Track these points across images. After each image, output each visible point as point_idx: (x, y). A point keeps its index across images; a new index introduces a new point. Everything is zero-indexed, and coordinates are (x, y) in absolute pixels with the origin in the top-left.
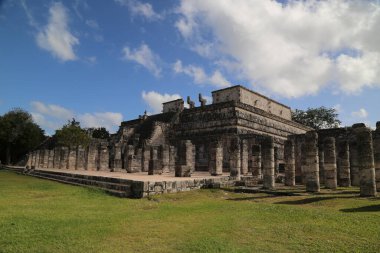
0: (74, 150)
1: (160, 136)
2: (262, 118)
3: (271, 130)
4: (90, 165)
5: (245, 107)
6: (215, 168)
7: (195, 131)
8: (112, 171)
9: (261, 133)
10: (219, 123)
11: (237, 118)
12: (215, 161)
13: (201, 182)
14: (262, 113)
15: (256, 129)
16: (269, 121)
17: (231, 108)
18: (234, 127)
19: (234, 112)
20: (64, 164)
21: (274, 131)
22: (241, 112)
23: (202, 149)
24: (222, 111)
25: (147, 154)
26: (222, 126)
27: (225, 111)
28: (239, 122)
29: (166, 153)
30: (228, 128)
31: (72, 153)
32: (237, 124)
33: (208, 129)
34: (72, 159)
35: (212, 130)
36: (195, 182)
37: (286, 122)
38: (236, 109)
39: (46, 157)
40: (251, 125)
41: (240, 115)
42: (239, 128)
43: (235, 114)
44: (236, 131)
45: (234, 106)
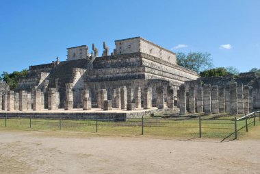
1: (80, 80)
2: (159, 65)
3: (166, 74)
5: (148, 57)
9: (160, 77)
10: (130, 70)
11: (144, 67)
14: (159, 61)
16: (164, 66)
17: (138, 58)
18: (142, 73)
19: (141, 61)
21: (169, 75)
22: (146, 62)
24: (131, 60)
26: (132, 72)
27: (133, 60)
28: (146, 69)
30: (138, 74)
32: (144, 71)
33: (121, 75)
35: (124, 75)
37: (175, 67)
38: (143, 59)
40: (154, 71)
41: (145, 64)
42: (146, 74)
43: (141, 63)
44: (144, 76)
45: (141, 57)
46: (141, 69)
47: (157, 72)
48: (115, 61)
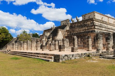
0: (26, 42)
2: (106, 25)
4: (33, 48)
5: (98, 21)
6: (88, 48)
7: (76, 32)
8: (43, 50)
9: (106, 32)
10: (87, 28)
11: (95, 26)
12: (88, 44)
13: (85, 54)
14: (106, 23)
15: (104, 30)
16: (109, 26)
17: (92, 22)
18: (93, 29)
19: (93, 23)
20: (22, 48)
22: (96, 23)
23: (79, 40)
24: (88, 23)
25: (57, 43)
26: (88, 29)
27: (89, 23)
28: (96, 27)
29: (65, 42)
30: (91, 30)
31: (25, 43)
32: (95, 28)
34: (25, 46)
35: (83, 31)
36: (82, 54)
38: (94, 22)
39: (15, 46)
40: (101, 28)
42: (96, 30)
43: (93, 24)
44: (94, 31)
45: (93, 21)
47: (103, 29)
48: (79, 24)
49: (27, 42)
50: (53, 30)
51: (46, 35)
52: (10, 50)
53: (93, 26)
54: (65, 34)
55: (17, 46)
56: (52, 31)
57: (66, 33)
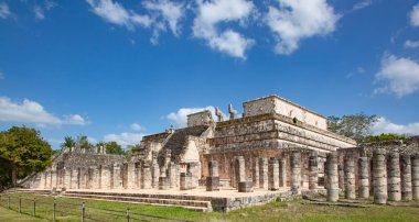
0: (106, 168)
2: (300, 130)
3: (311, 142)
5: (283, 118)
10: (258, 137)
11: (275, 130)
14: (300, 124)
15: (296, 142)
17: (270, 121)
18: (274, 140)
19: (274, 125)
20: (93, 183)
21: (314, 143)
22: (281, 125)
24: (260, 124)
26: (261, 139)
27: (263, 125)
28: (280, 135)
30: (268, 141)
31: (103, 171)
32: (277, 137)
33: (246, 143)
35: (250, 144)
38: (276, 121)
40: (291, 137)
41: (280, 128)
42: (279, 141)
43: (274, 127)
44: (277, 144)
45: (273, 119)
46: (273, 135)
47: (296, 138)
49: (111, 169)
50: (169, 137)
51: (152, 149)
52: (64, 189)
53: (273, 131)
54: (204, 149)
55: (75, 179)
56: (166, 140)
57: (207, 146)
